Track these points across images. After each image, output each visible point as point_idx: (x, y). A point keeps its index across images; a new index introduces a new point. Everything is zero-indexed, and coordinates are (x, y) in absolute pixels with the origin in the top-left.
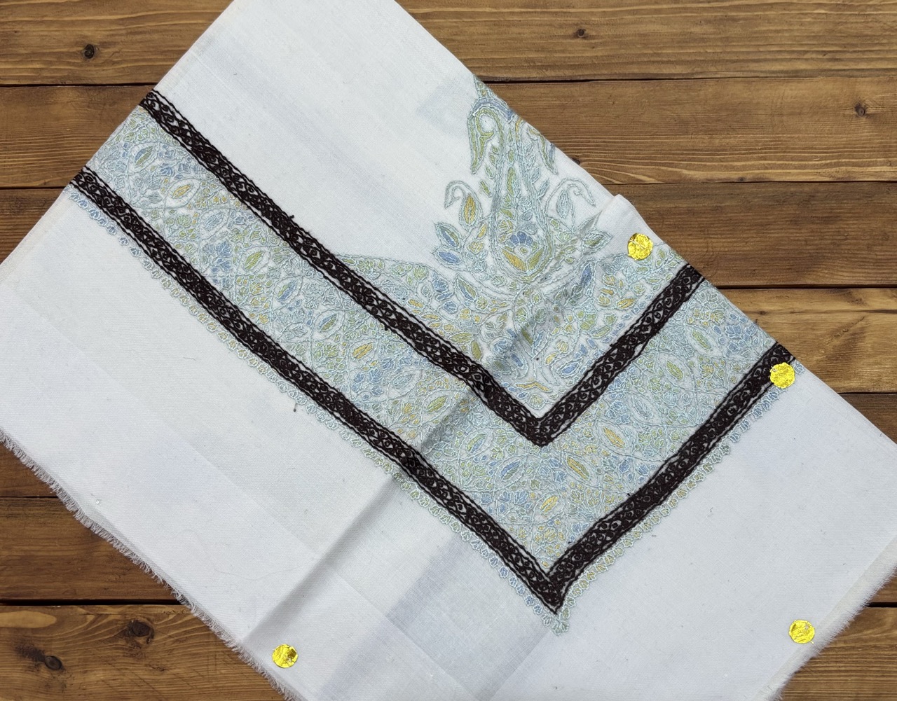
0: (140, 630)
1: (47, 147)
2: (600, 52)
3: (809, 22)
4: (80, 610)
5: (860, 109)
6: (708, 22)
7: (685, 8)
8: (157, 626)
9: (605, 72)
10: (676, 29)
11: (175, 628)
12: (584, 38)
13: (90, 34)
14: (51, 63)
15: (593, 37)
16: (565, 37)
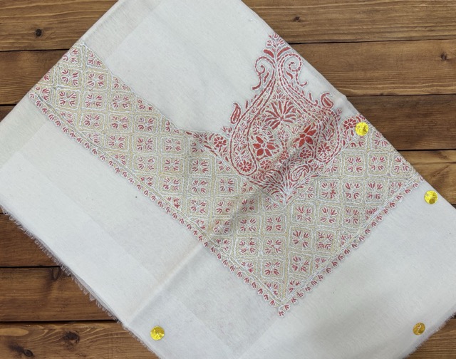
0: (72, 337)
1: (17, 83)
2: (307, 29)
3: (418, 11)
4: (41, 327)
5: (443, 57)
6: (364, 12)
7: (352, 5)
8: (81, 334)
9: (310, 39)
10: (347, 16)
11: (91, 335)
12: (299, 21)
13: (38, 24)
14: (18, 39)
15: (303, 21)
16: (289, 21)
